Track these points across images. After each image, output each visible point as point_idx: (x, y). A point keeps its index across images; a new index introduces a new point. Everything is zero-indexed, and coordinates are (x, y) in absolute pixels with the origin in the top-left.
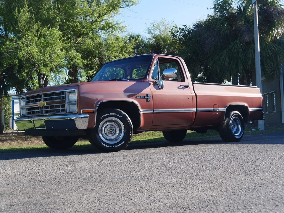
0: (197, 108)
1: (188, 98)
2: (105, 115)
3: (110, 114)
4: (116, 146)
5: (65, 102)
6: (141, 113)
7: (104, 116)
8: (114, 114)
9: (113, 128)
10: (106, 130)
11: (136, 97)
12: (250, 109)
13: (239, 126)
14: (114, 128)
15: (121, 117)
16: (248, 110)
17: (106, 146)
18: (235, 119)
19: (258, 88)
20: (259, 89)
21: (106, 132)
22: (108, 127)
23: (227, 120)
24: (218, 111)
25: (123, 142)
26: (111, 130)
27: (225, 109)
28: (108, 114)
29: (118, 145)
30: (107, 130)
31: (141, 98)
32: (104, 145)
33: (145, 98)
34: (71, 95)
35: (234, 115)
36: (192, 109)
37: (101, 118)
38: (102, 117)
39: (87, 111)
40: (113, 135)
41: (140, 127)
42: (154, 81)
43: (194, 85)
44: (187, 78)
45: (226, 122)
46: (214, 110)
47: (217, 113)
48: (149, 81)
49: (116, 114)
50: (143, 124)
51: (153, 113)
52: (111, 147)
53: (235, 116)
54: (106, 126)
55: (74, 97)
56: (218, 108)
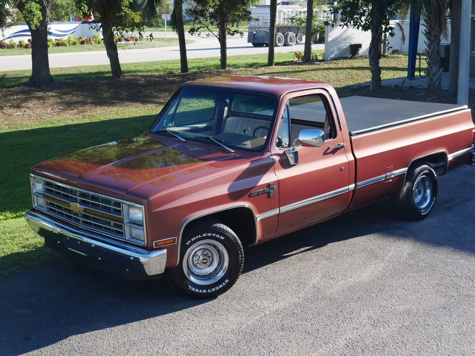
0: (355, 183)
1: (341, 170)
2: (195, 238)
3: (204, 235)
4: (214, 290)
5: (122, 221)
6: (258, 220)
7: (192, 240)
8: (209, 235)
9: (208, 254)
10: (195, 259)
11: (250, 196)
12: (450, 157)
13: (428, 191)
14: (210, 254)
15: (222, 238)
16: (447, 158)
17: (197, 290)
18: (422, 179)
19: (469, 108)
20: (469, 110)
21: (195, 262)
22: (199, 253)
23: (407, 186)
24: (393, 176)
25: (227, 281)
26: (205, 261)
27: (407, 169)
28: (199, 236)
29: (217, 288)
30: (197, 259)
31: (259, 195)
32: (193, 289)
33: (264, 193)
34: (132, 211)
35: (421, 174)
36: (347, 187)
37: (188, 244)
38: (190, 241)
39: (162, 243)
40: (209, 266)
41: (256, 242)
42: (281, 152)
43: (353, 138)
44: (341, 129)
45: (405, 188)
46: (386, 177)
47: (391, 180)
48: (271, 155)
49: (214, 235)
50: (260, 237)
51: (279, 215)
52: (205, 291)
53: (423, 175)
54: (196, 252)
55: (138, 213)
56: (394, 172)
